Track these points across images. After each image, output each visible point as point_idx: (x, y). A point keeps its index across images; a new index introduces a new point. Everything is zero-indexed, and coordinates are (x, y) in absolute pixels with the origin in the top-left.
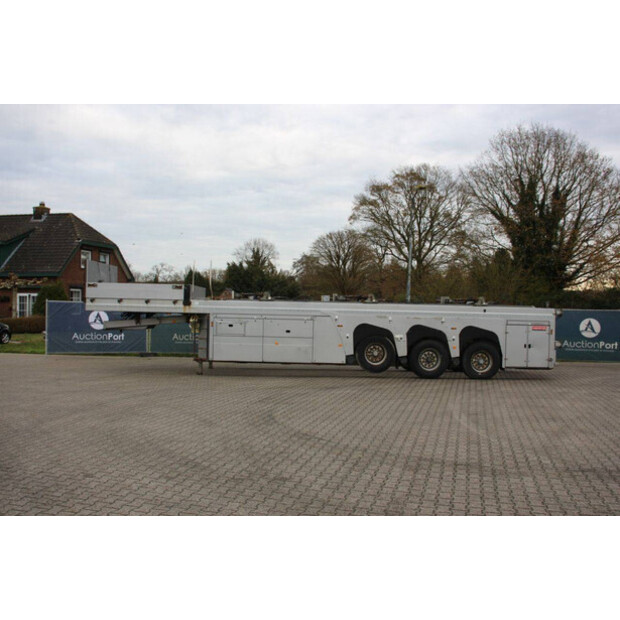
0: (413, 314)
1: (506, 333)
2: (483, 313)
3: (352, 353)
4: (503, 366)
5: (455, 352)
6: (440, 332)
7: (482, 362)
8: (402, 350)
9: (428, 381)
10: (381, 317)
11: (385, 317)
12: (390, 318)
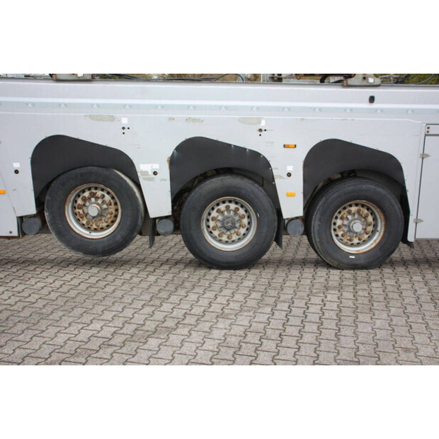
0: (181, 108)
1: (423, 156)
2: (367, 105)
3: (32, 210)
4: (410, 238)
5: (292, 206)
6: (256, 155)
7: (358, 227)
8: (158, 201)
9: (226, 274)
10: (100, 118)
11: (112, 119)
12: (125, 121)
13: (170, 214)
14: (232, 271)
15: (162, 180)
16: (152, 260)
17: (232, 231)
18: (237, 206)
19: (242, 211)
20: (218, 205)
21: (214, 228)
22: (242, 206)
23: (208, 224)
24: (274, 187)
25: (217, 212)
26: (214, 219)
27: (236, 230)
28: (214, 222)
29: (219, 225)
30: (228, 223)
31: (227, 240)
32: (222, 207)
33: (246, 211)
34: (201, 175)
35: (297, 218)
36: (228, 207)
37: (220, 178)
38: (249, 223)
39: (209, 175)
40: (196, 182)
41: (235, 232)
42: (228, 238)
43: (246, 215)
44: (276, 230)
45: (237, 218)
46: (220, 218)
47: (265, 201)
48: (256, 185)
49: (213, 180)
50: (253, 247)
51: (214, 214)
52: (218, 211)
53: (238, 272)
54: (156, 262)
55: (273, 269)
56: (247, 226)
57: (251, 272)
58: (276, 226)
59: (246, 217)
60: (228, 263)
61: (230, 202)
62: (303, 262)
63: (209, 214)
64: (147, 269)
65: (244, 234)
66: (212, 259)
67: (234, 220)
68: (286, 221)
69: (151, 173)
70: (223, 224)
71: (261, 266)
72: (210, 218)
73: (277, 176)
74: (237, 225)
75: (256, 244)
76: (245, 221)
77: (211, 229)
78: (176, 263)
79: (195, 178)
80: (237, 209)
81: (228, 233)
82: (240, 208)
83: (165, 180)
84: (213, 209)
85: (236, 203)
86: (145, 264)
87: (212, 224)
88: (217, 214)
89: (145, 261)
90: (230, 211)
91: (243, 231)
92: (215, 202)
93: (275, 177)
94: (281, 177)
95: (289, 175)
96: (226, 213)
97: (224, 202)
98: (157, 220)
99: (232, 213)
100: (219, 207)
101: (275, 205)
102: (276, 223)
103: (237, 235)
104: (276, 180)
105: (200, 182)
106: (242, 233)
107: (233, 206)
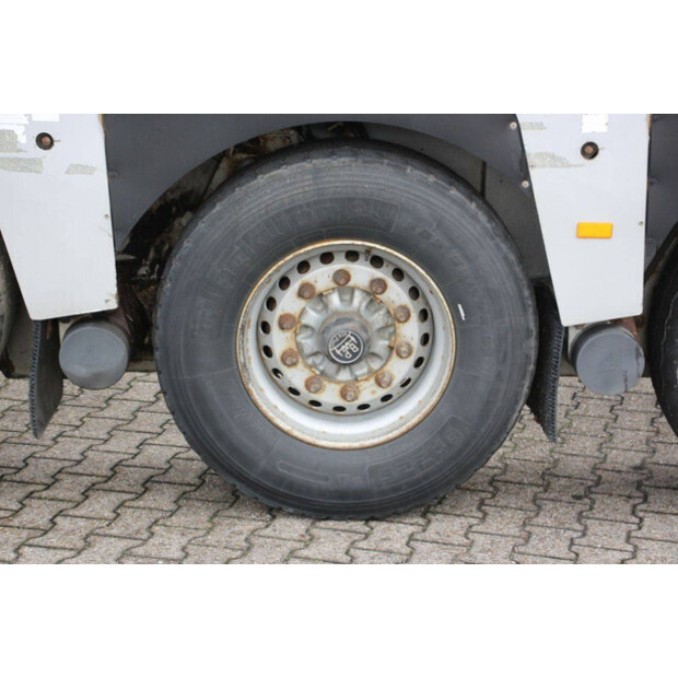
13: (113, 305)
14: (359, 526)
15: (74, 169)
16: (53, 467)
17: (361, 370)
18: (378, 273)
19: (397, 294)
20: (303, 267)
21: (290, 358)
22: (399, 274)
23: (266, 339)
24: (528, 201)
25: (300, 294)
26: (286, 322)
27: (376, 365)
28: (289, 334)
29: (309, 343)
30: (341, 340)
31: (340, 402)
32: (320, 276)
33: (415, 292)
34: (240, 148)
35: (616, 323)
36: (342, 278)
37: (307, 165)
38: (425, 339)
39: (272, 146)
40: (220, 176)
41: (371, 372)
42: (343, 395)
43: (414, 308)
44: (532, 367)
45: (378, 319)
46: (313, 317)
47: (491, 258)
48: (454, 192)
49: (284, 171)
50: (441, 432)
51: (288, 302)
52: (306, 292)
53: (380, 528)
54: (67, 481)
55: (520, 515)
56: (418, 350)
57: (431, 533)
58: (533, 355)
59: (414, 316)
60: (342, 495)
61: (352, 255)
62: (639, 485)
63: (271, 303)
64: (25, 517)
65: (405, 383)
66: (281, 480)
67: (365, 328)
68: (573, 336)
69: (26, 140)
70: (323, 343)
71: (471, 500)
72: (273, 319)
73: (540, 155)
74: (380, 345)
75: (453, 422)
76: (411, 331)
77: (275, 362)
78: (147, 485)
79: (218, 159)
80: (380, 285)
81: (345, 376)
82: (391, 282)
83: (86, 170)
84: (284, 283)
85: (377, 261)
86: (20, 492)
87: (279, 341)
88: (302, 303)
89: (26, 475)
90: (353, 290)
91: (400, 369)
92: (292, 259)
93: (530, 160)
94: (556, 161)
95: (590, 150)
96: (335, 300)
97: (327, 258)
98: (63, 328)
99: (358, 300)
100: (308, 277)
101: (525, 269)
102: (533, 343)
103: (379, 383)
104: (532, 172)
105: (238, 173)
106: (399, 378)
107: (362, 273)
